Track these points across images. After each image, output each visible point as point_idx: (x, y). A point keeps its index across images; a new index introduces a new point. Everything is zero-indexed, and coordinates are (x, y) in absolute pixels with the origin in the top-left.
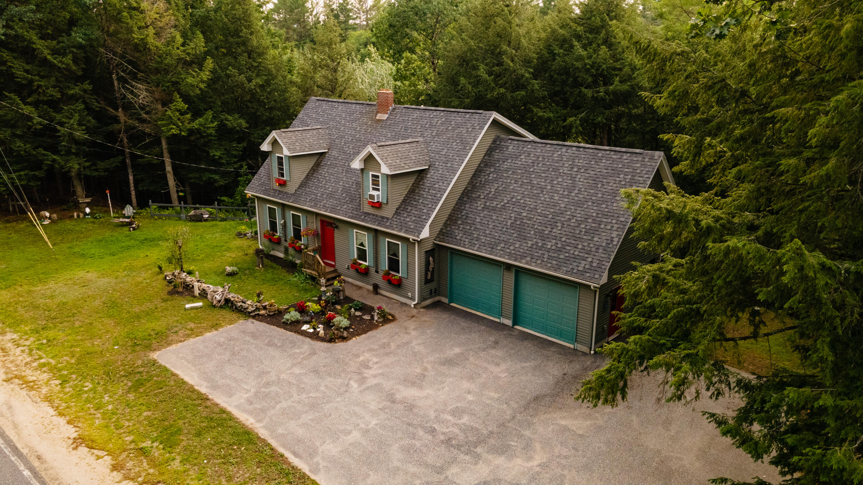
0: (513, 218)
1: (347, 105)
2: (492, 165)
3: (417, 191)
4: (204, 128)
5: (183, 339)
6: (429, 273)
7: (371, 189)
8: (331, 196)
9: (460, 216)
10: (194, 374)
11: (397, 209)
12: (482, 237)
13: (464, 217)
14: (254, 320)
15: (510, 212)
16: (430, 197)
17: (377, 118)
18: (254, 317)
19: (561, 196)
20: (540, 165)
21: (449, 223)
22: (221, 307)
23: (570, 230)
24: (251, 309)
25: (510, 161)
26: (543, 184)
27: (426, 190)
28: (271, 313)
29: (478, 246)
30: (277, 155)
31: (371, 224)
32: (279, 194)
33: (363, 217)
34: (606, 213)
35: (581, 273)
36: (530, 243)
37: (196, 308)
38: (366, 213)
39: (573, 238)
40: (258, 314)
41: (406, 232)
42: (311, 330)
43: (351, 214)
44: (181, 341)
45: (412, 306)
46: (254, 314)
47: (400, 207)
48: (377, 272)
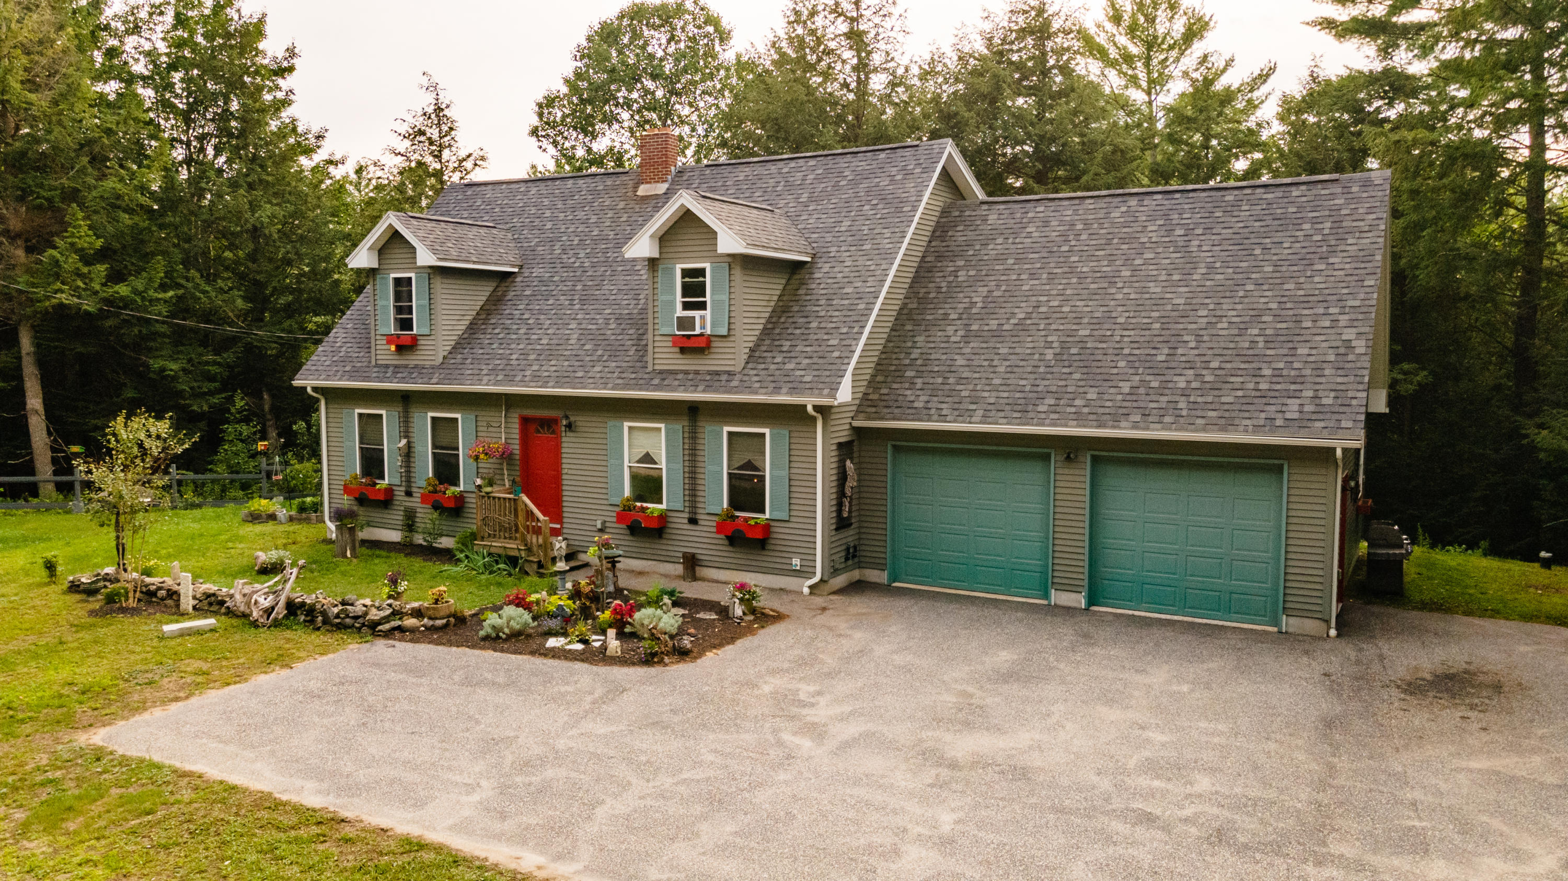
0: (1055, 345)
1: (549, 183)
2: (955, 256)
3: (796, 309)
4: (143, 299)
5: (182, 694)
6: (846, 502)
7: (679, 306)
8: (550, 353)
9: (907, 362)
10: (258, 765)
11: (752, 350)
12: (986, 394)
13: (919, 362)
14: (391, 642)
15: (1043, 333)
16: (837, 313)
17: (640, 193)
18: (388, 634)
19: (1164, 284)
20: (1084, 237)
21: (880, 378)
22: (277, 624)
23: (1223, 345)
24: (375, 615)
25: (1000, 241)
26: (1105, 269)
27: (822, 302)
28: (439, 623)
29: (980, 413)
30: (393, 275)
31: (686, 391)
32: (395, 373)
33: (656, 381)
34: (1302, 299)
35: (1296, 424)
36: (1126, 387)
37: (199, 632)
38: (661, 372)
39: (1237, 359)
40: (400, 629)
41: (793, 391)
42: (580, 647)
43: (620, 381)
44: (177, 699)
45: (806, 590)
46: (387, 627)
47: (757, 345)
48: (693, 521)
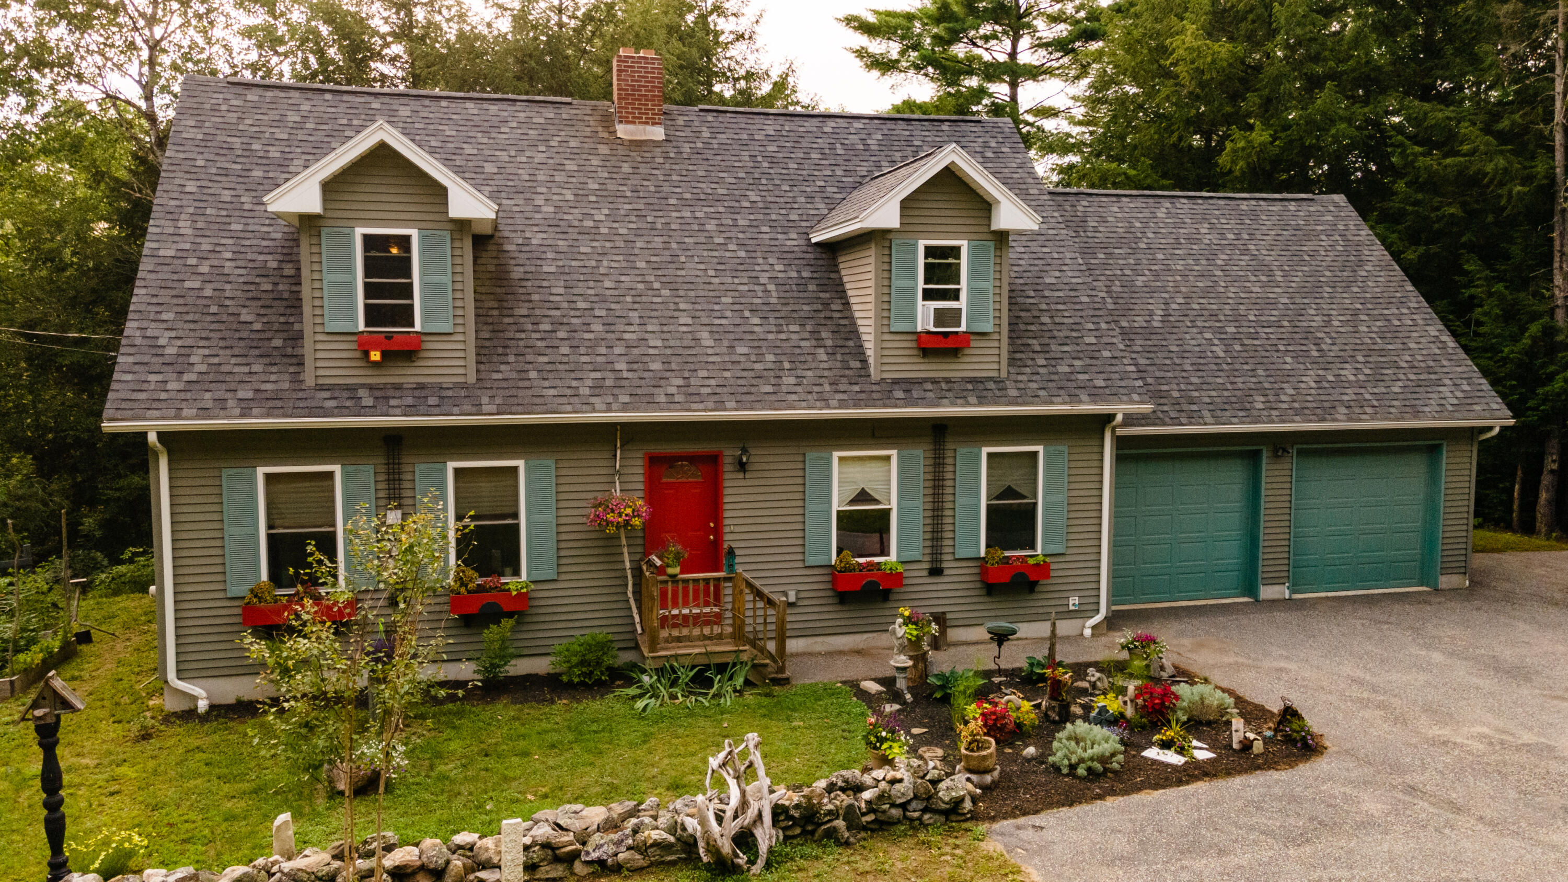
7: (922, 295)
17: (622, 136)
32: (379, 399)
33: (898, 394)
38: (894, 382)
43: (841, 396)
45: (1087, 632)
48: (936, 571)
